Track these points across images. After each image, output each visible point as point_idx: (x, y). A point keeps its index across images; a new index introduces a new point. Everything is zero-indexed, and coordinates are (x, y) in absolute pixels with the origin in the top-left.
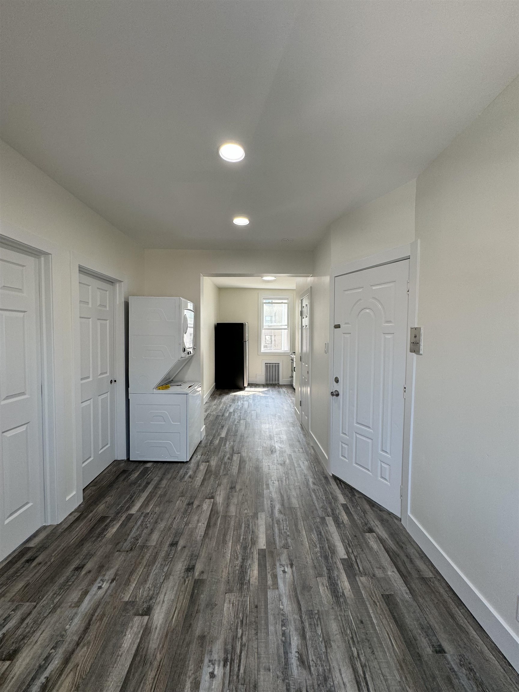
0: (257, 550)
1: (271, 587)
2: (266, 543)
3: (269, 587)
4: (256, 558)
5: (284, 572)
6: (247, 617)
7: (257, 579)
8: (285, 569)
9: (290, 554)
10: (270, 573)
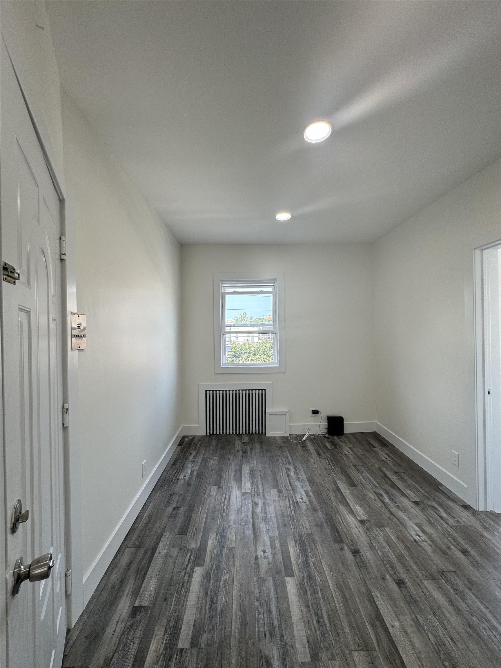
0: (295, 575)
1: (275, 538)
2: (286, 586)
3: (277, 538)
4: (294, 565)
5: (264, 551)
6: (291, 520)
7: (289, 544)
8: (264, 555)
9: (257, 570)
10: (278, 549)
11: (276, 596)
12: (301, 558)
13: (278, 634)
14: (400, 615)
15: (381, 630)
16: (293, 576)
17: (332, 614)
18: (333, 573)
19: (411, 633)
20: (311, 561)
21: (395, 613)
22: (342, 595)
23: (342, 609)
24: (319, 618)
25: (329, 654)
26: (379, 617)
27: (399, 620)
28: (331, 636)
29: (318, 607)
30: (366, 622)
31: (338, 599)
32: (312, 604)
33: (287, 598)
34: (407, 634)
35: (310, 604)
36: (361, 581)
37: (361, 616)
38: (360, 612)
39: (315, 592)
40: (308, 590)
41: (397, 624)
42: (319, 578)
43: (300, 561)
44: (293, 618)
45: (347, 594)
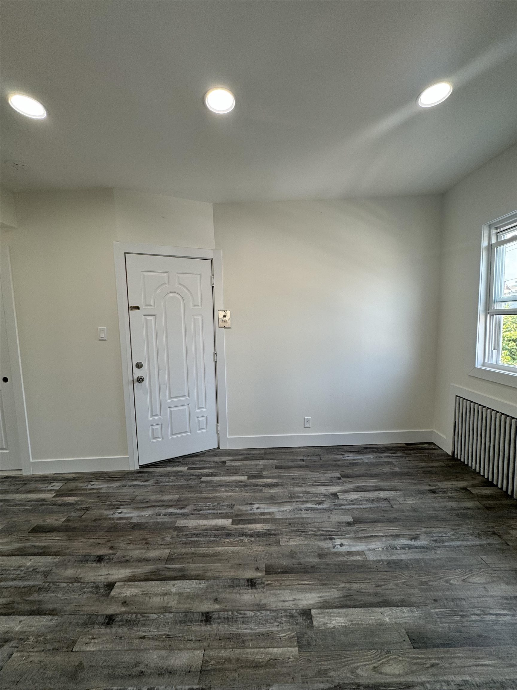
11: (218, 513)
12: (249, 531)
13: (195, 512)
14: (179, 597)
15: (174, 574)
16: (232, 524)
17: (197, 544)
18: (231, 553)
19: (164, 598)
20: (246, 539)
21: (182, 593)
22: (209, 555)
23: (198, 551)
24: (197, 535)
25: (175, 536)
26: (183, 577)
27: (175, 594)
28: (183, 539)
29: (203, 536)
30: (183, 565)
31: (206, 550)
32: (208, 532)
33: (215, 519)
34: (165, 595)
35: (207, 531)
36: (218, 575)
37: (188, 563)
38: (192, 564)
39: (215, 536)
40: (218, 532)
41: (174, 590)
42: (227, 541)
43: (246, 531)
44: (201, 520)
45: (208, 558)
